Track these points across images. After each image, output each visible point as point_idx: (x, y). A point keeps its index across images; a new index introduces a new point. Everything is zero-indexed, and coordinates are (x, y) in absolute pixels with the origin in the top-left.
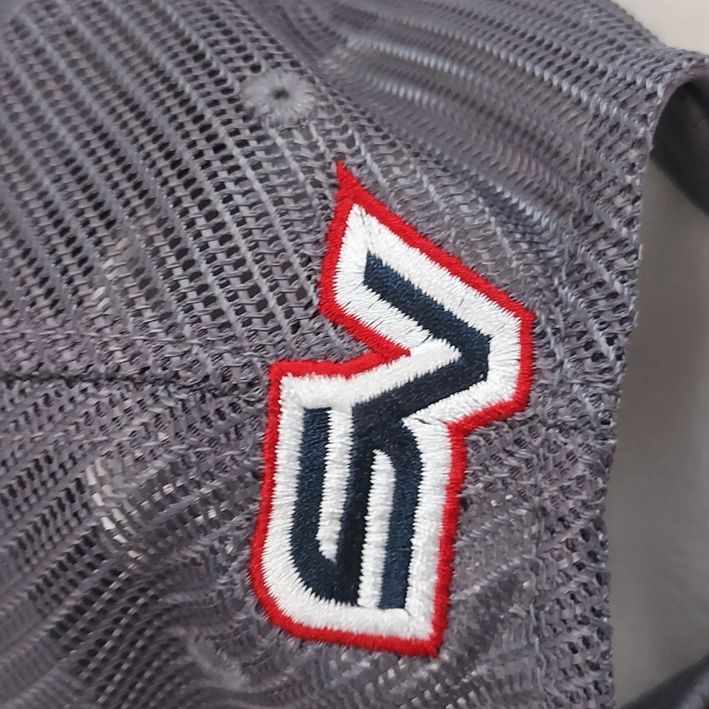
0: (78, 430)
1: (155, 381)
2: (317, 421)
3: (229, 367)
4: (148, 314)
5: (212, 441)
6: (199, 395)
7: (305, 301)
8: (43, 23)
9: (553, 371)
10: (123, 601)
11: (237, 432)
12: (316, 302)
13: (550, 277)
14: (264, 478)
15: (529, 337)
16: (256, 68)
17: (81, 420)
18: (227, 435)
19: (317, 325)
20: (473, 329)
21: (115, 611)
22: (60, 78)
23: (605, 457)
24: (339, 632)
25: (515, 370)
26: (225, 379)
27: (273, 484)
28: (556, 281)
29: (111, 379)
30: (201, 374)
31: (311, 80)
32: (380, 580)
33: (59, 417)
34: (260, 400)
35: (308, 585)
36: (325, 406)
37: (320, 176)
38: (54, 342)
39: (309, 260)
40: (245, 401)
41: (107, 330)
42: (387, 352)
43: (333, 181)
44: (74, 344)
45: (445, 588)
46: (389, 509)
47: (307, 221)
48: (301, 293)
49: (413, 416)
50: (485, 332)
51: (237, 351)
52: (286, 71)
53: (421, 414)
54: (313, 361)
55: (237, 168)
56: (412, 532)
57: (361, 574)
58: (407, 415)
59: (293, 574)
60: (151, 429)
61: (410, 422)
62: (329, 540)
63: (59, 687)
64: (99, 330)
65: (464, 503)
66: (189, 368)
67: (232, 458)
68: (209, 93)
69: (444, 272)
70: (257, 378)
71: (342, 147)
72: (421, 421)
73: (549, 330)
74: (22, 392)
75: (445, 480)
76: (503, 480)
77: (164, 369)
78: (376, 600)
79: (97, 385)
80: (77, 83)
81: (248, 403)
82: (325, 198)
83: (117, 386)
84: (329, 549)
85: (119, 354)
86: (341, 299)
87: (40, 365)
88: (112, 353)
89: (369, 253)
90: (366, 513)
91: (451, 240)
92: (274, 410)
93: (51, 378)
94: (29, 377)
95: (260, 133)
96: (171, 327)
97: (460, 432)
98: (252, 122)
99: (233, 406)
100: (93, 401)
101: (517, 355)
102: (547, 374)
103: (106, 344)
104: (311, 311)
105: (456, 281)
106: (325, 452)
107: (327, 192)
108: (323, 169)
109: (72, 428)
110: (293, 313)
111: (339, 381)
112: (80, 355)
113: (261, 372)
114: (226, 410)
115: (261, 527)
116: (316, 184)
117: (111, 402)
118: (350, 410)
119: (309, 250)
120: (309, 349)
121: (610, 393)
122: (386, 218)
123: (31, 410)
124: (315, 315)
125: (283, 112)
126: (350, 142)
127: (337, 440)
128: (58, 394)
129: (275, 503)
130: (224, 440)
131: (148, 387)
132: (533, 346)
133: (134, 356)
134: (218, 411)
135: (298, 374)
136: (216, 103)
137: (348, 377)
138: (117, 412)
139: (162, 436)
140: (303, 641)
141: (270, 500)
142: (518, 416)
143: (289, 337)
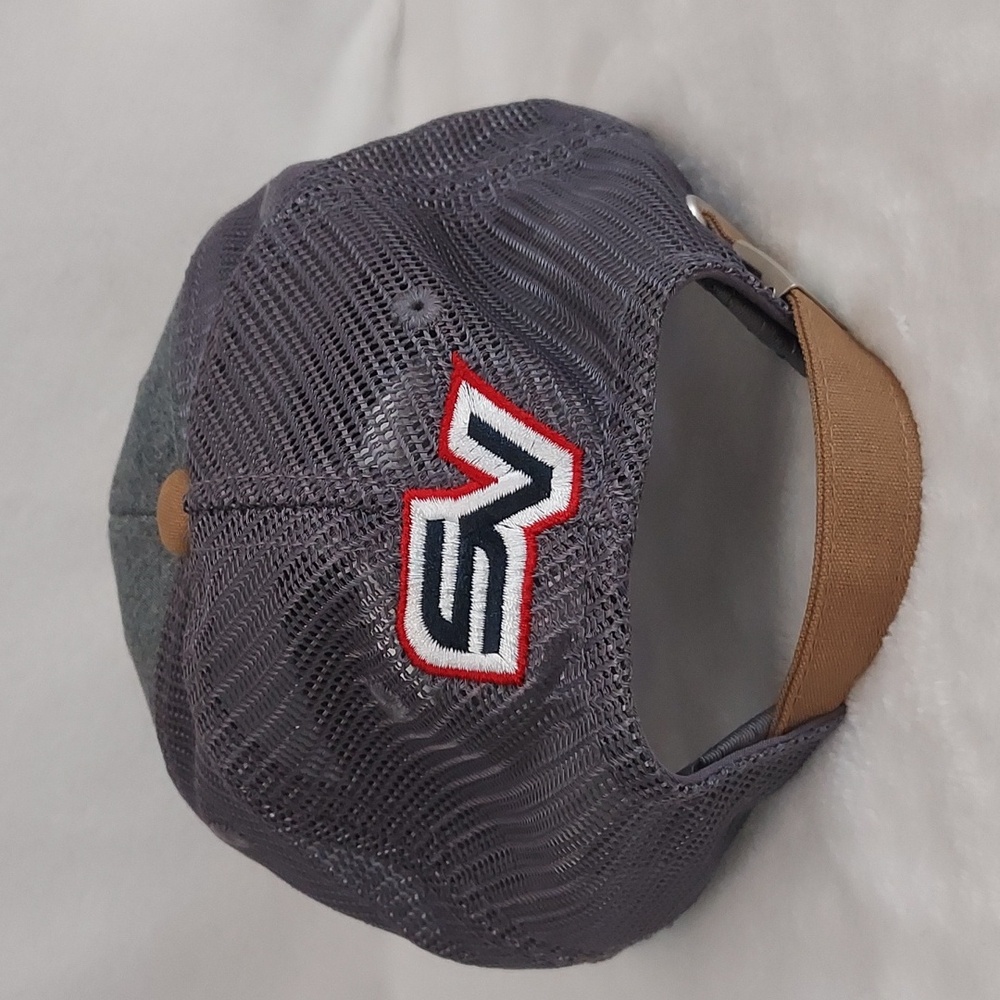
0: (284, 539)
1: (330, 505)
2: (435, 529)
3: (376, 495)
4: (326, 462)
5: (366, 544)
6: (356, 514)
7: (429, 448)
8: (267, 258)
9: (594, 489)
10: (321, 655)
11: (382, 537)
12: (436, 448)
13: (598, 424)
14: (402, 567)
15: (580, 465)
16: (403, 287)
17: (286, 533)
18: (377, 540)
19: (436, 465)
20: (541, 463)
21: (317, 663)
22: (277, 299)
23: (624, 546)
24: (457, 669)
25: (568, 489)
26: (373, 502)
27: (408, 570)
28: (602, 426)
29: (303, 505)
30: (358, 499)
31: (441, 294)
32: (482, 634)
33: (272, 532)
34: (397, 516)
35: (434, 638)
36: (441, 518)
37: (441, 363)
38: (269, 483)
39: (433, 420)
40: (387, 516)
41: (301, 474)
42: (483, 480)
43: (449, 365)
44: (281, 483)
45: (525, 640)
46: (486, 586)
47: (432, 394)
48: (426, 443)
49: (501, 523)
50: (549, 464)
51: (381, 484)
52: (424, 287)
53: (507, 521)
54: (433, 488)
55: (385, 360)
56: (502, 602)
57: (470, 631)
58: (497, 523)
59: (424, 631)
60: (328, 536)
61: (498, 528)
62: (448, 608)
63: (286, 718)
64: (296, 474)
65: (537, 581)
66: (351, 496)
67: (380, 554)
68: (370, 308)
69: (522, 425)
70: (395, 501)
71: (457, 341)
72: (506, 526)
73: (594, 460)
74: (251, 516)
75: (522, 566)
76: (562, 564)
77: (334, 497)
78: (481, 647)
79: (295, 510)
80: (289, 302)
81: (390, 518)
82: (444, 377)
83: (306, 510)
84: (447, 614)
85: (307, 489)
86: (452, 446)
87: (260, 498)
88: (303, 488)
89: (472, 414)
90: (471, 589)
91: (527, 402)
92: (407, 523)
93: (267, 506)
94: (256, 506)
95: (402, 335)
96: (339, 470)
97: (532, 533)
98: (398, 327)
99: (380, 521)
100: (292, 520)
101: (570, 479)
102: (590, 492)
103: (300, 482)
104: (433, 455)
105: (530, 431)
106: (442, 548)
107: (446, 373)
108: (444, 357)
109: (281, 538)
110: (420, 456)
111: (449, 502)
112: (284, 490)
113: (397, 498)
114: (375, 523)
115: (402, 599)
116: (439, 368)
117: (303, 520)
118: (458, 521)
119: (432, 414)
120: (430, 480)
121: (629, 503)
122: (484, 390)
123: (256, 528)
124: (435, 457)
125: (417, 320)
126: (463, 337)
127: (449, 541)
128: (272, 517)
129: (409, 583)
130: (374, 543)
131: (325, 510)
132: (582, 473)
133: (316, 490)
134: (370, 524)
135: (422, 497)
136: (374, 314)
137: (456, 498)
138: (307, 526)
139: (335, 540)
140: (434, 677)
141: (406, 581)
142: (572, 520)
143: (416, 472)
